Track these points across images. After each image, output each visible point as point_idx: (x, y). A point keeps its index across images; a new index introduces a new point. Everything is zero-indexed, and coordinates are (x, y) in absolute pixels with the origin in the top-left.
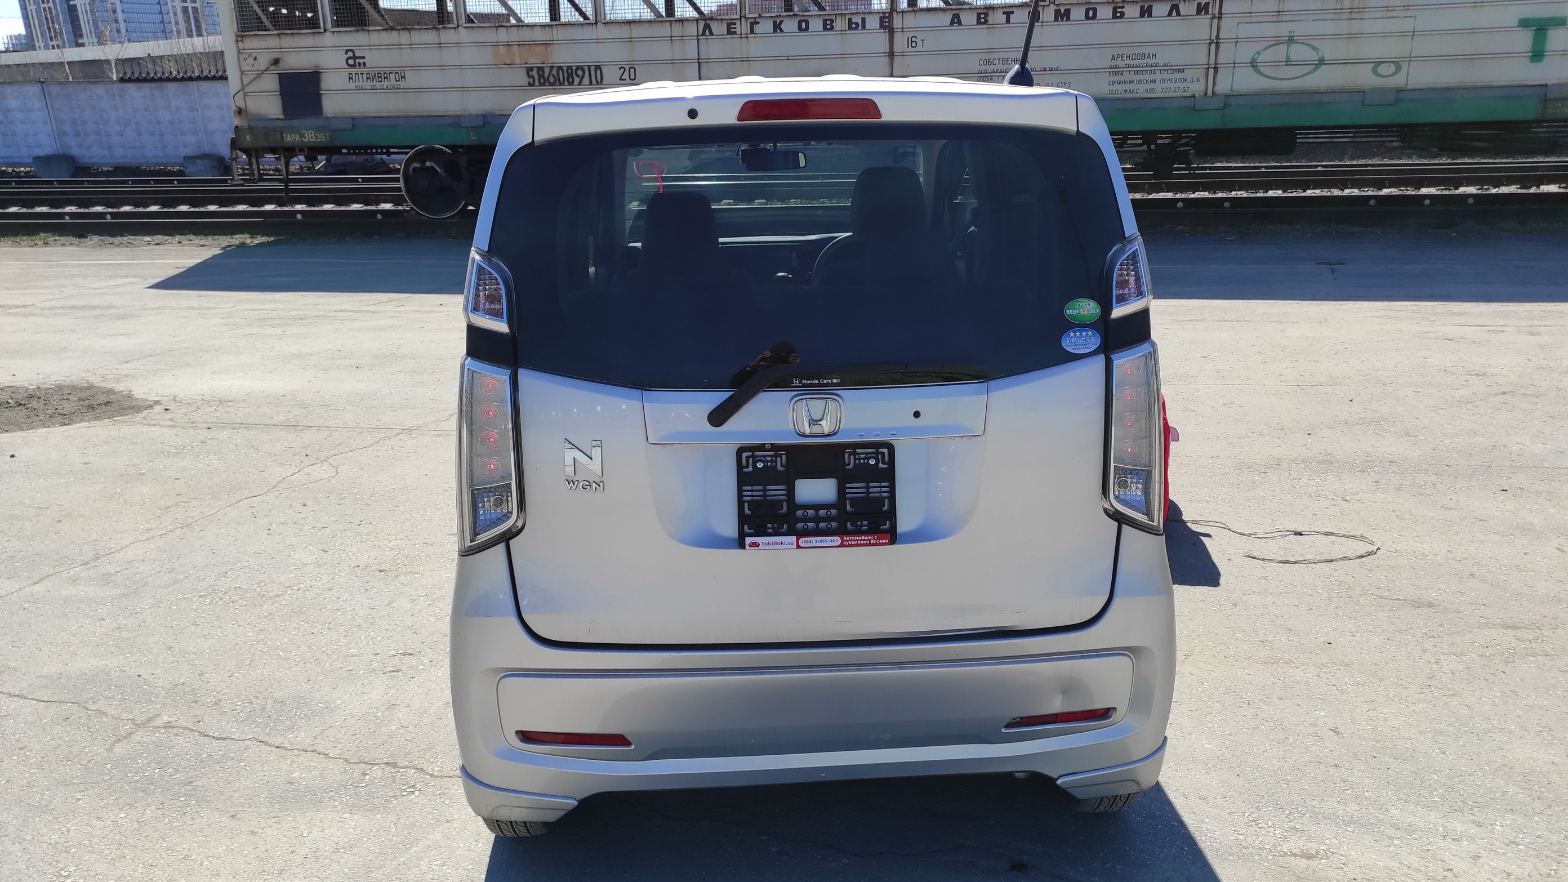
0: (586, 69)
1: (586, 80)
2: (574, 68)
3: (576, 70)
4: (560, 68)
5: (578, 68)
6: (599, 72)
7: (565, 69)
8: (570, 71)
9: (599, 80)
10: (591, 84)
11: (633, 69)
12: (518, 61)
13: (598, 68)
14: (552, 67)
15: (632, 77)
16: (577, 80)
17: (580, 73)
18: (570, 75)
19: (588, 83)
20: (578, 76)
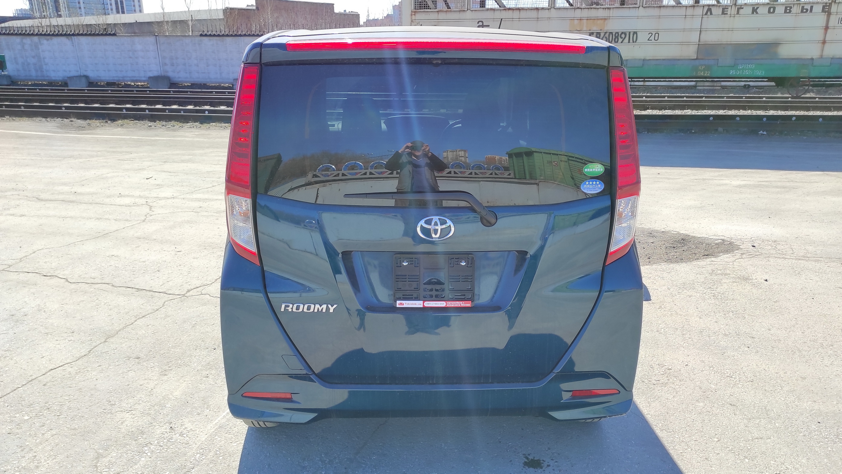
0: (628, 34)
1: (626, 40)
2: (620, 33)
3: (621, 34)
4: (612, 33)
5: (622, 33)
6: (635, 35)
7: (614, 34)
8: (617, 35)
9: (635, 40)
10: (629, 42)
11: (657, 34)
12: (585, 29)
13: (635, 33)
14: (606, 33)
15: (656, 39)
16: (620, 40)
17: (623, 36)
18: (617, 37)
19: (628, 42)
20: (622, 38)
